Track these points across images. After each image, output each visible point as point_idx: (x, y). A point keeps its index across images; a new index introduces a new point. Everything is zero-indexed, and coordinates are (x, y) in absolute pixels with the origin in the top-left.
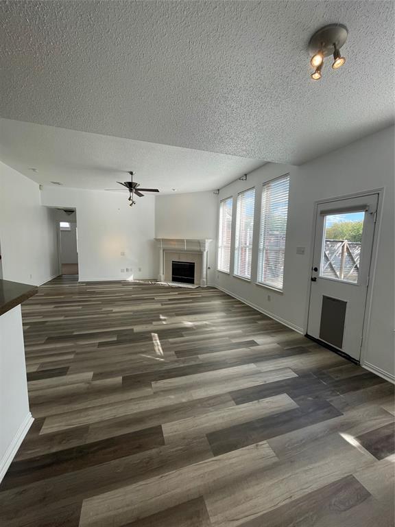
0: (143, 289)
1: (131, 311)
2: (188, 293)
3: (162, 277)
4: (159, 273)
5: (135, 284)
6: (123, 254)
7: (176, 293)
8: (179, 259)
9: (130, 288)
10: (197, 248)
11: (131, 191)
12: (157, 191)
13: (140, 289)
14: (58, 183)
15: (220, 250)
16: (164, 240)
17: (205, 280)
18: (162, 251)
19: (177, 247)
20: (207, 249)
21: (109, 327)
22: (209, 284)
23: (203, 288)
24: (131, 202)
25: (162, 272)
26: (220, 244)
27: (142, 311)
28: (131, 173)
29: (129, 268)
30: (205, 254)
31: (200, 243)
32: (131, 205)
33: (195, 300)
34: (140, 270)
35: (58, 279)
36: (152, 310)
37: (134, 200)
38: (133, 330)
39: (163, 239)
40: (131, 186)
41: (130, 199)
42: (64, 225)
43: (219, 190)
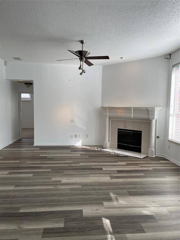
0: (91, 156)
1: (79, 184)
2: (137, 164)
3: (108, 144)
4: (104, 140)
5: (83, 150)
6: (72, 121)
7: (124, 163)
8: (125, 126)
9: (78, 154)
10: (145, 116)
11: (81, 59)
12: (107, 58)
13: (87, 157)
14: (18, 59)
15: (171, 118)
16: (111, 108)
17: (153, 149)
18: (108, 119)
19: (123, 114)
20: (156, 117)
21: (56, 205)
22: (158, 154)
23: (152, 159)
24: (81, 71)
25: (107, 139)
26: (171, 112)
27: (91, 185)
28: (82, 42)
29: (78, 134)
30: (154, 122)
31: (149, 111)
32: (81, 74)
33: (146, 173)
34: (87, 136)
35: (18, 143)
36: (101, 184)
37: (84, 69)
38: (81, 211)
39: (108, 107)
40: (81, 54)
41: (80, 68)
42: (25, 96)
43: (170, 54)
